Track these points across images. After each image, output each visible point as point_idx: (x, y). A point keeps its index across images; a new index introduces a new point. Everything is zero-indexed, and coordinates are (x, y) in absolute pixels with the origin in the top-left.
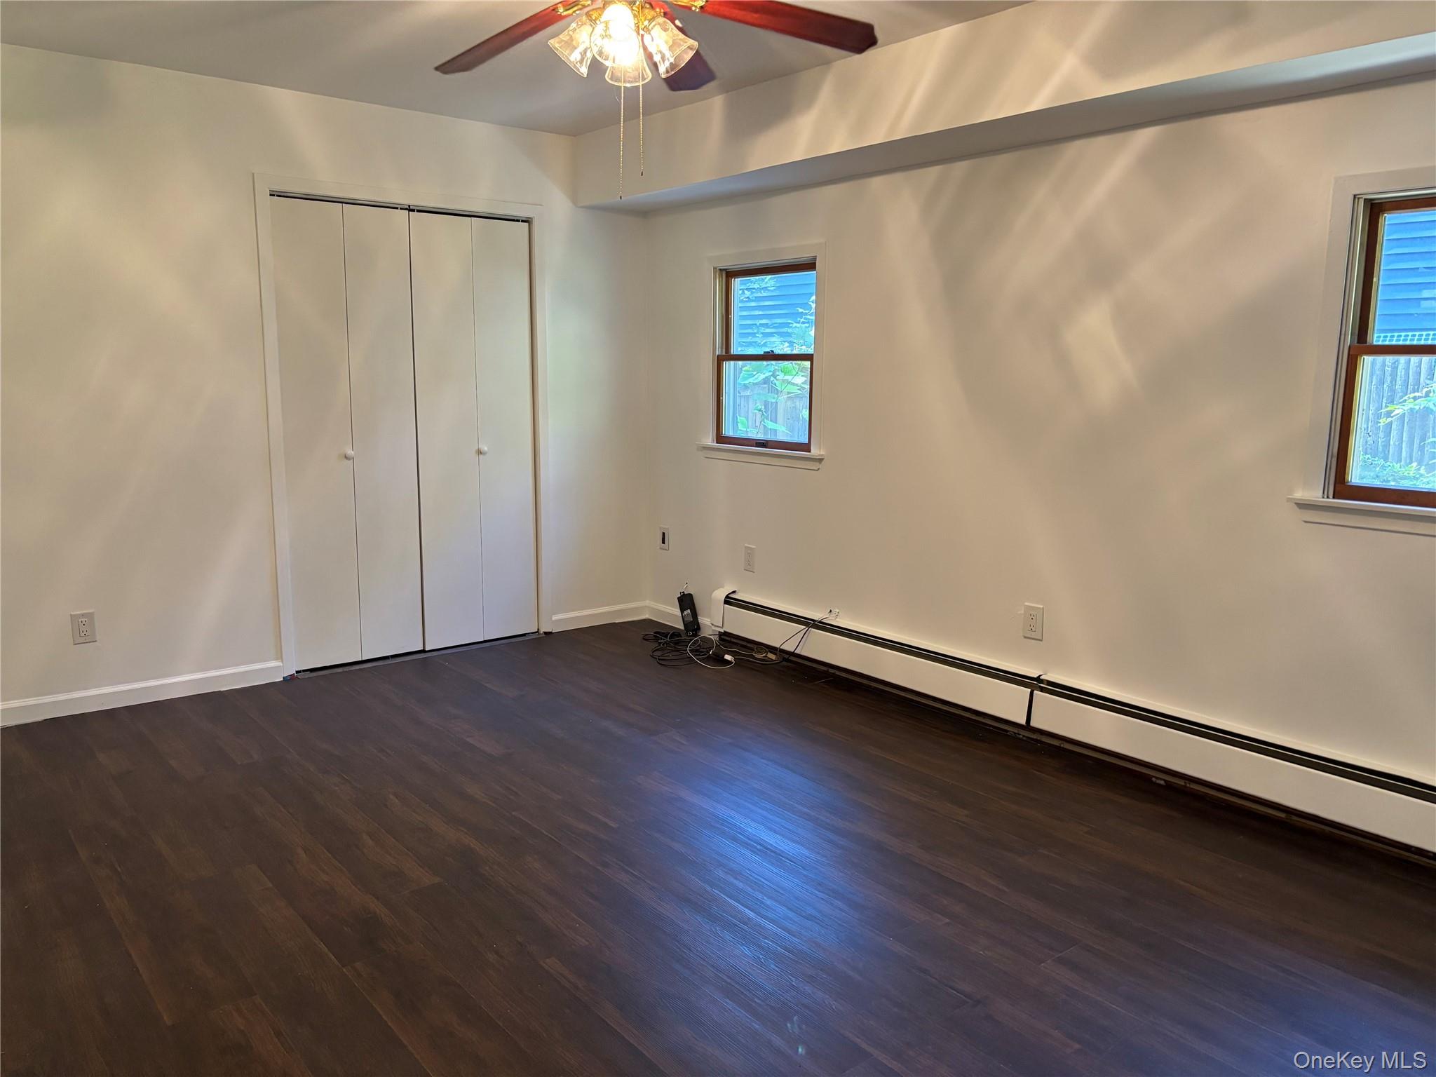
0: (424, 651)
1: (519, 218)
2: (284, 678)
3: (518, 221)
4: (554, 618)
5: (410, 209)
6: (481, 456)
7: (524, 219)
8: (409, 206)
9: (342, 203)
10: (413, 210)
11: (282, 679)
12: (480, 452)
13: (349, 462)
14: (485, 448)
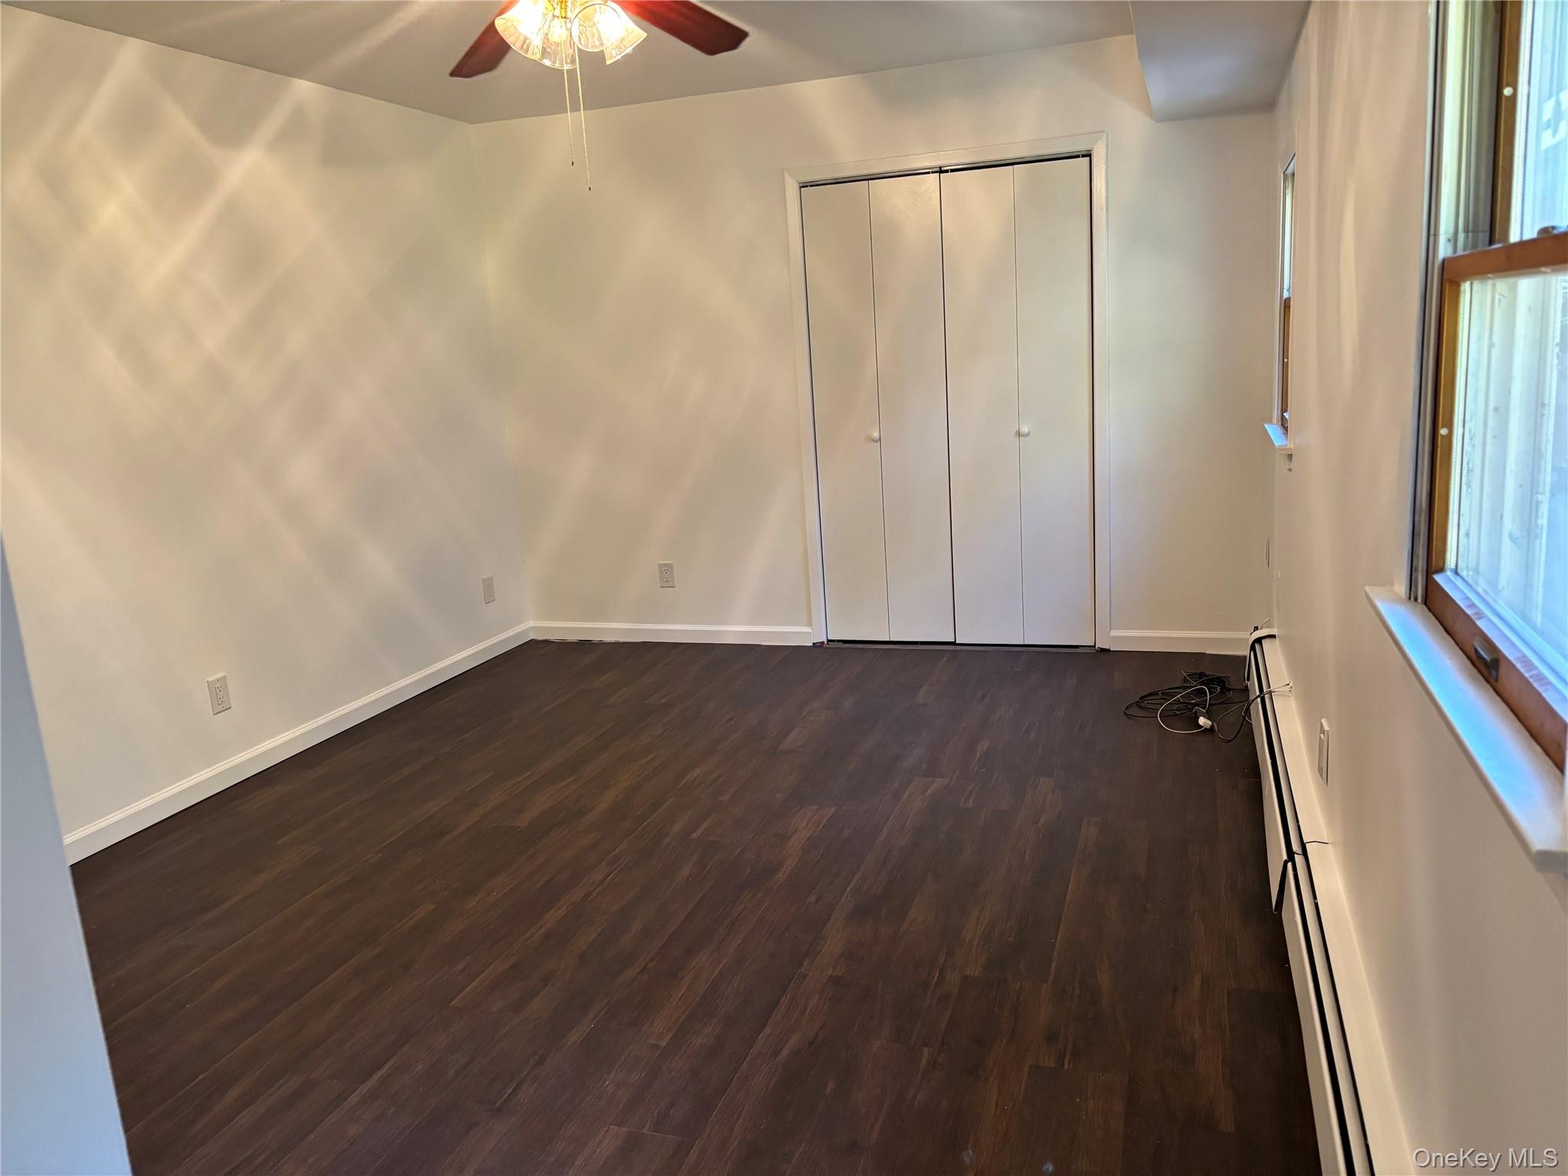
0: (954, 643)
1: (1077, 154)
2: (814, 644)
3: (1078, 157)
4: (1113, 633)
5: (941, 171)
6: (1022, 439)
7: (1084, 153)
8: (940, 167)
9: (868, 180)
10: (947, 171)
11: (812, 645)
12: (1019, 434)
13: (875, 444)
14: (1025, 429)
